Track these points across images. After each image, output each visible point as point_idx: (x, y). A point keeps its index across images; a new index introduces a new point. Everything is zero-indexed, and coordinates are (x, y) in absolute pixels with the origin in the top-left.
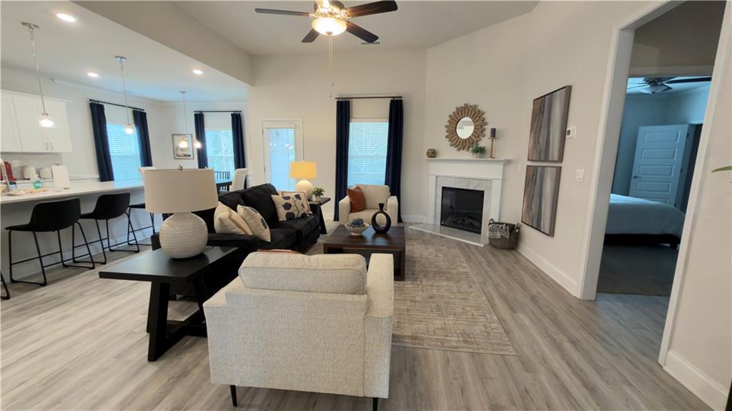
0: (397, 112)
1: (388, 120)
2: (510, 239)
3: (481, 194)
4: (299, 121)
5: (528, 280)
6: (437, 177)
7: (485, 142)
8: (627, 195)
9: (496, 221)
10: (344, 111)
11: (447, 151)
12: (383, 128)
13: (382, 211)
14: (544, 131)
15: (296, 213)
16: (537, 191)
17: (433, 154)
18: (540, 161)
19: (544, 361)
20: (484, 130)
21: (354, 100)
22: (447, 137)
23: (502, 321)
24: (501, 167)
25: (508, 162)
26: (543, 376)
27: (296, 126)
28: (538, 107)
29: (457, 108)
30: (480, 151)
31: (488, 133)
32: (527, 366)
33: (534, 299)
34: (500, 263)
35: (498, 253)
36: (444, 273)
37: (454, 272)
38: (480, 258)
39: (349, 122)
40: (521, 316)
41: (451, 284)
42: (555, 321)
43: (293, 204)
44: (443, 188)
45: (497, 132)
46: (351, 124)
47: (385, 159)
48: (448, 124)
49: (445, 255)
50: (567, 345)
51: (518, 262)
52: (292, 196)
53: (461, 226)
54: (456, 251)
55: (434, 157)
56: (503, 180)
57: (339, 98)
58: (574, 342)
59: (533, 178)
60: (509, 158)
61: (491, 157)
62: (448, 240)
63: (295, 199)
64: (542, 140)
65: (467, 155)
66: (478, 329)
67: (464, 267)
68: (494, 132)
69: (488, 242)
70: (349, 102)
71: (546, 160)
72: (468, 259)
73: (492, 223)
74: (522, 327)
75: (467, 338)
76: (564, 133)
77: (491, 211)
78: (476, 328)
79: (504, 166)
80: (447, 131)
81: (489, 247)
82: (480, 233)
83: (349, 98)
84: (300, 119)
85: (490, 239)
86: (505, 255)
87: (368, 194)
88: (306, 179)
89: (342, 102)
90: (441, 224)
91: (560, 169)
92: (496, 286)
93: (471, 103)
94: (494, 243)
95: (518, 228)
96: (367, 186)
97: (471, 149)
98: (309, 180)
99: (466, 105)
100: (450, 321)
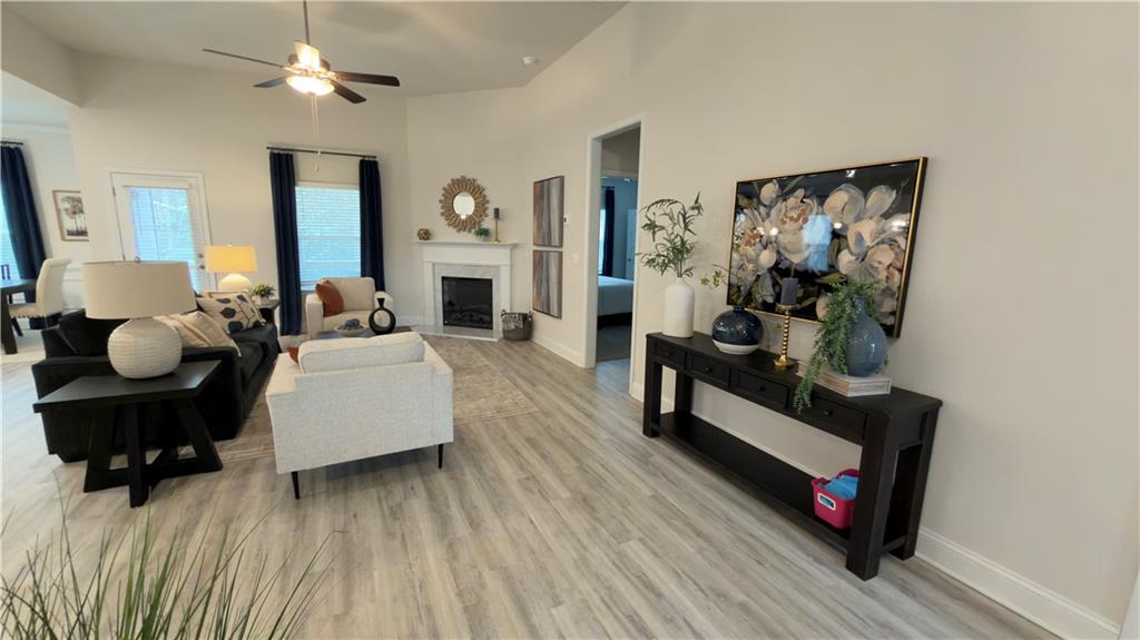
0: (370, 178)
1: (358, 187)
2: (523, 330)
3: (489, 283)
4: (197, 178)
5: (543, 361)
6: (434, 265)
7: (488, 223)
8: (624, 278)
9: (508, 311)
10: (283, 170)
11: (443, 231)
12: (352, 199)
13: (382, 308)
14: (545, 215)
15: (245, 323)
16: (544, 277)
17: (425, 235)
18: (544, 245)
19: (560, 409)
20: (486, 209)
21: (299, 153)
22: (442, 214)
23: (526, 394)
24: (507, 251)
25: (514, 246)
26: (560, 418)
27: (191, 187)
28: (538, 189)
29: (453, 180)
30: (484, 233)
31: (491, 212)
32: (547, 414)
33: (549, 375)
34: (516, 352)
35: (514, 345)
36: (464, 369)
37: (474, 366)
38: (497, 351)
39: (294, 185)
40: (543, 388)
41: (473, 376)
42: (567, 386)
43: (237, 309)
44: (443, 278)
45: (500, 214)
46: (297, 189)
47: (359, 242)
48: (442, 198)
49: (459, 354)
50: (575, 398)
51: (534, 350)
52: (232, 296)
53: (468, 323)
54: (470, 348)
55: (428, 239)
56: (512, 266)
57: (272, 149)
58: (580, 395)
59: (540, 262)
60: (515, 241)
61: (497, 240)
62: (459, 340)
63: (239, 301)
64: (544, 224)
65: (470, 237)
66: (507, 402)
67: (484, 361)
68: (497, 211)
69: (502, 335)
70: (291, 156)
71: (549, 245)
72: (485, 354)
73: (504, 313)
74: (542, 394)
75: (499, 410)
76: (562, 220)
77: (502, 301)
78: (506, 402)
79: (511, 250)
80: (443, 207)
81: (504, 341)
82: (491, 328)
83: (293, 150)
84: (200, 176)
85: (504, 331)
86: (521, 346)
87: (344, 289)
88: (238, 272)
89: (279, 154)
90: (445, 324)
91: (561, 253)
92: (517, 372)
93: (469, 176)
94: (509, 336)
95: (531, 317)
96: (341, 279)
97: (473, 231)
98: (243, 274)
99: (463, 177)
100: (482, 402)
